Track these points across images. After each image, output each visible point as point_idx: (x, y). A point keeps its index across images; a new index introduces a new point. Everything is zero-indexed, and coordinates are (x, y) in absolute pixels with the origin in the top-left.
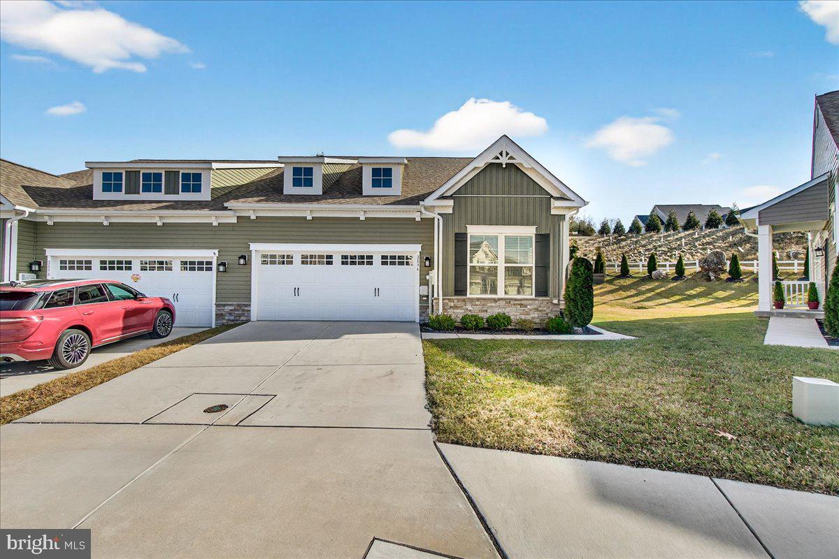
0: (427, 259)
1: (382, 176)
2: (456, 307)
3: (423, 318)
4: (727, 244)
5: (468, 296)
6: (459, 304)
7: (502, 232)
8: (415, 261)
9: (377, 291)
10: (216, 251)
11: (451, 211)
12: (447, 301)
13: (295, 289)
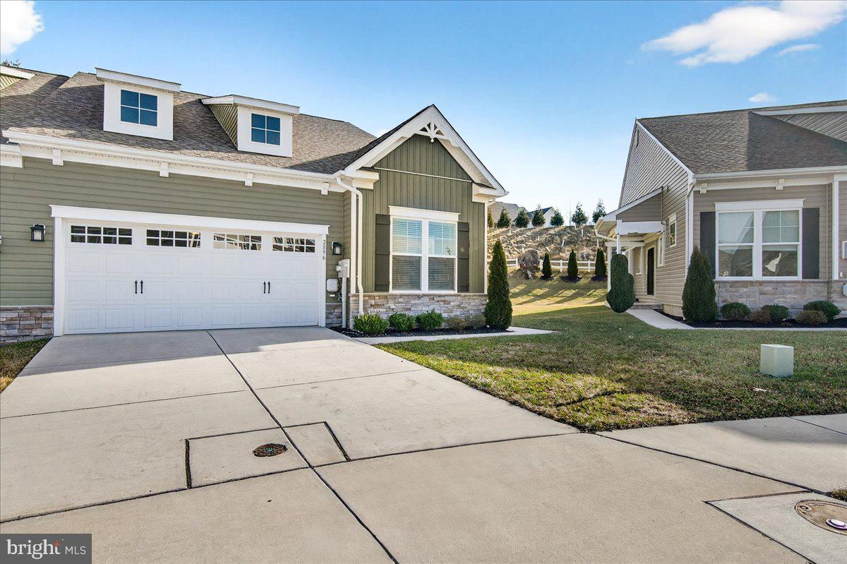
0: (336, 244)
1: (266, 127)
2: (376, 305)
3: (330, 321)
4: (536, 244)
5: (391, 291)
6: (380, 302)
7: (427, 217)
8: (320, 247)
9: (267, 287)
11: (371, 187)
12: (367, 298)
13: (136, 283)
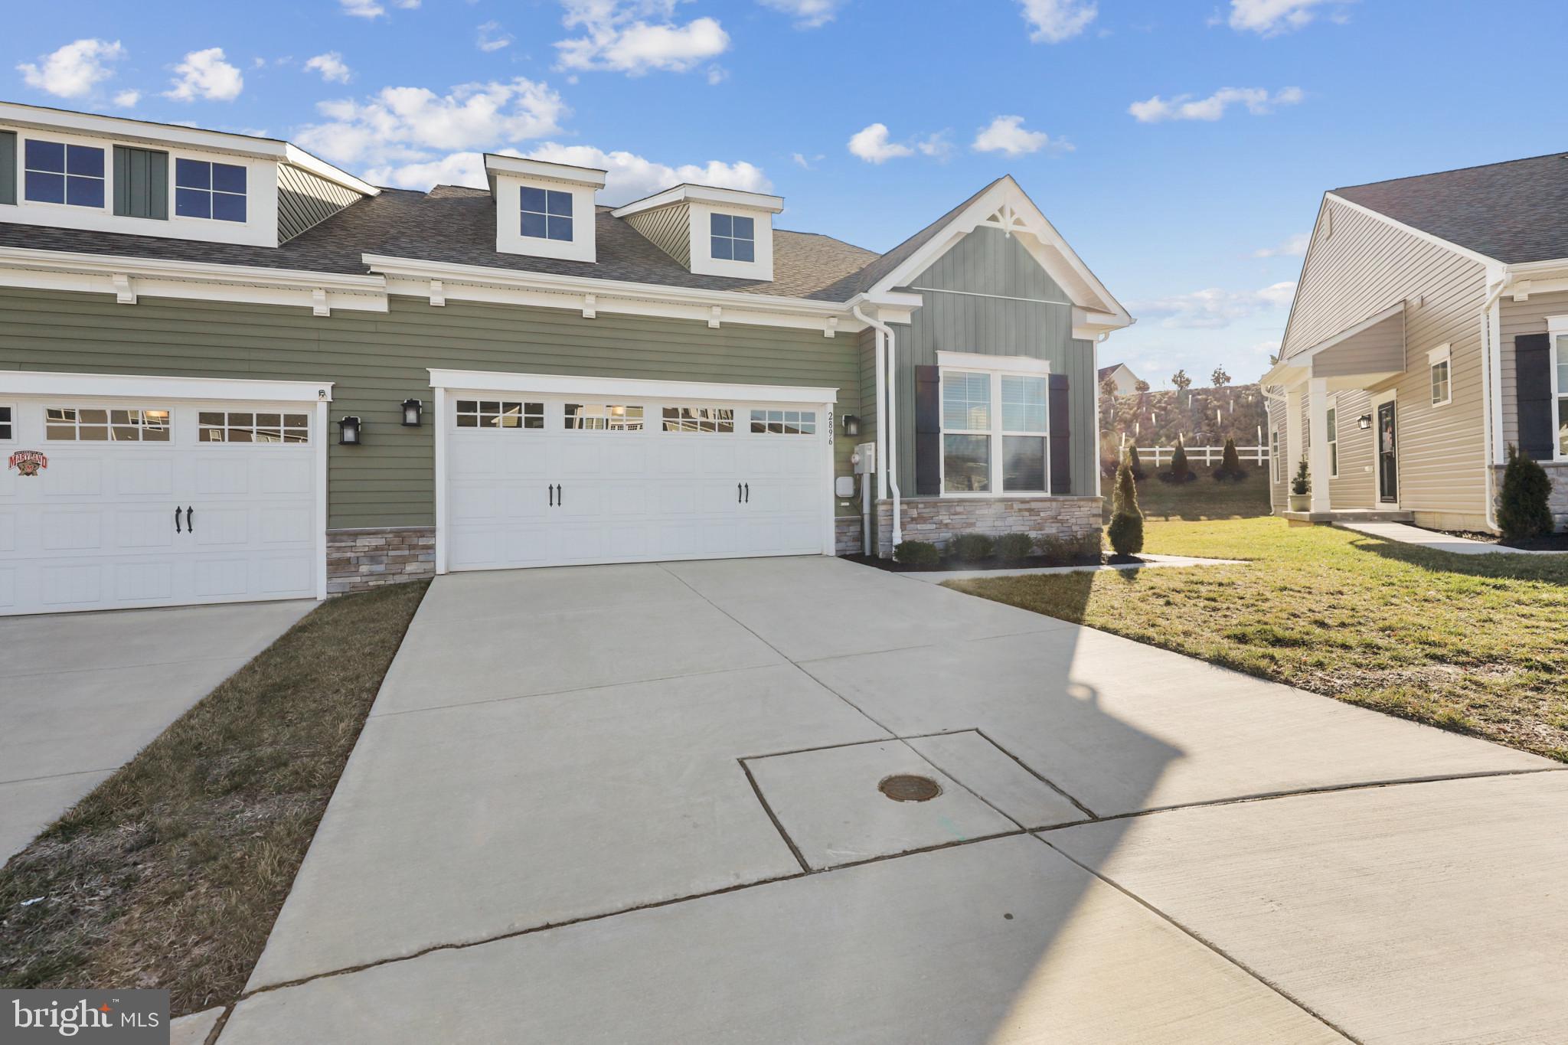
1: (733, 234)
2: (920, 518)
3: (843, 545)
5: (944, 494)
6: (926, 512)
7: (997, 367)
8: (823, 423)
9: (744, 491)
10: (327, 387)
11: (906, 319)
12: (906, 506)
13: (551, 488)
